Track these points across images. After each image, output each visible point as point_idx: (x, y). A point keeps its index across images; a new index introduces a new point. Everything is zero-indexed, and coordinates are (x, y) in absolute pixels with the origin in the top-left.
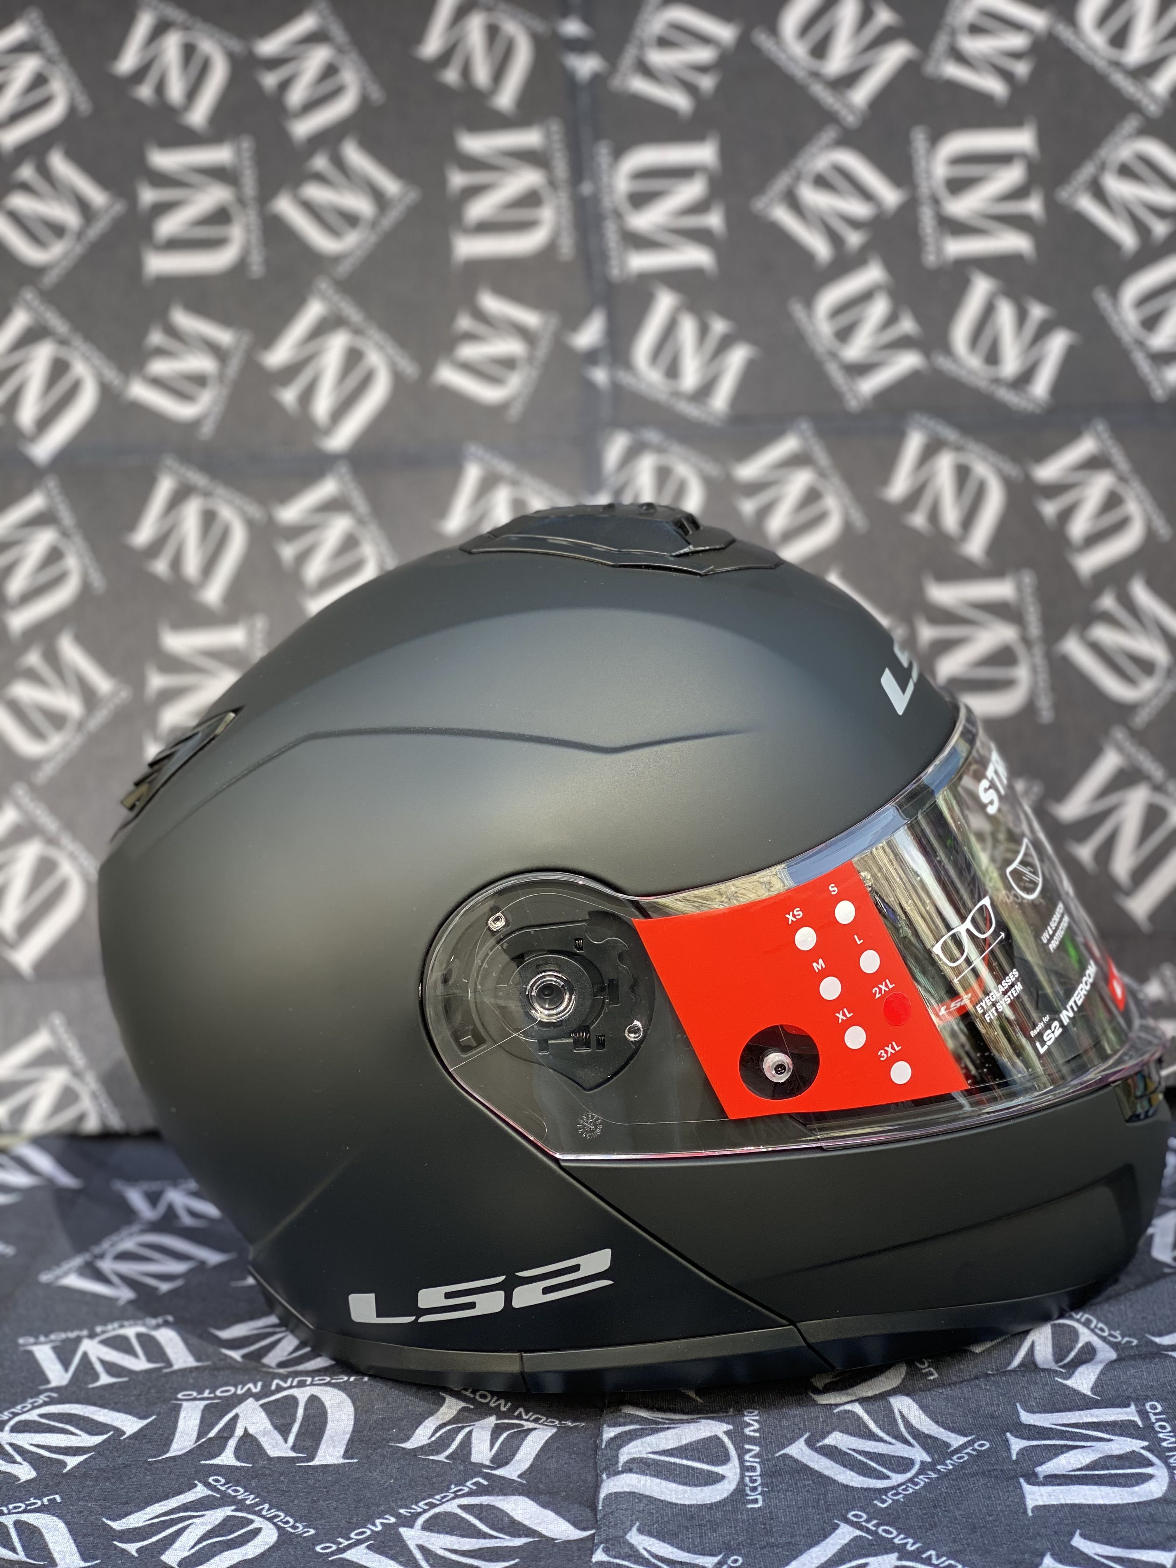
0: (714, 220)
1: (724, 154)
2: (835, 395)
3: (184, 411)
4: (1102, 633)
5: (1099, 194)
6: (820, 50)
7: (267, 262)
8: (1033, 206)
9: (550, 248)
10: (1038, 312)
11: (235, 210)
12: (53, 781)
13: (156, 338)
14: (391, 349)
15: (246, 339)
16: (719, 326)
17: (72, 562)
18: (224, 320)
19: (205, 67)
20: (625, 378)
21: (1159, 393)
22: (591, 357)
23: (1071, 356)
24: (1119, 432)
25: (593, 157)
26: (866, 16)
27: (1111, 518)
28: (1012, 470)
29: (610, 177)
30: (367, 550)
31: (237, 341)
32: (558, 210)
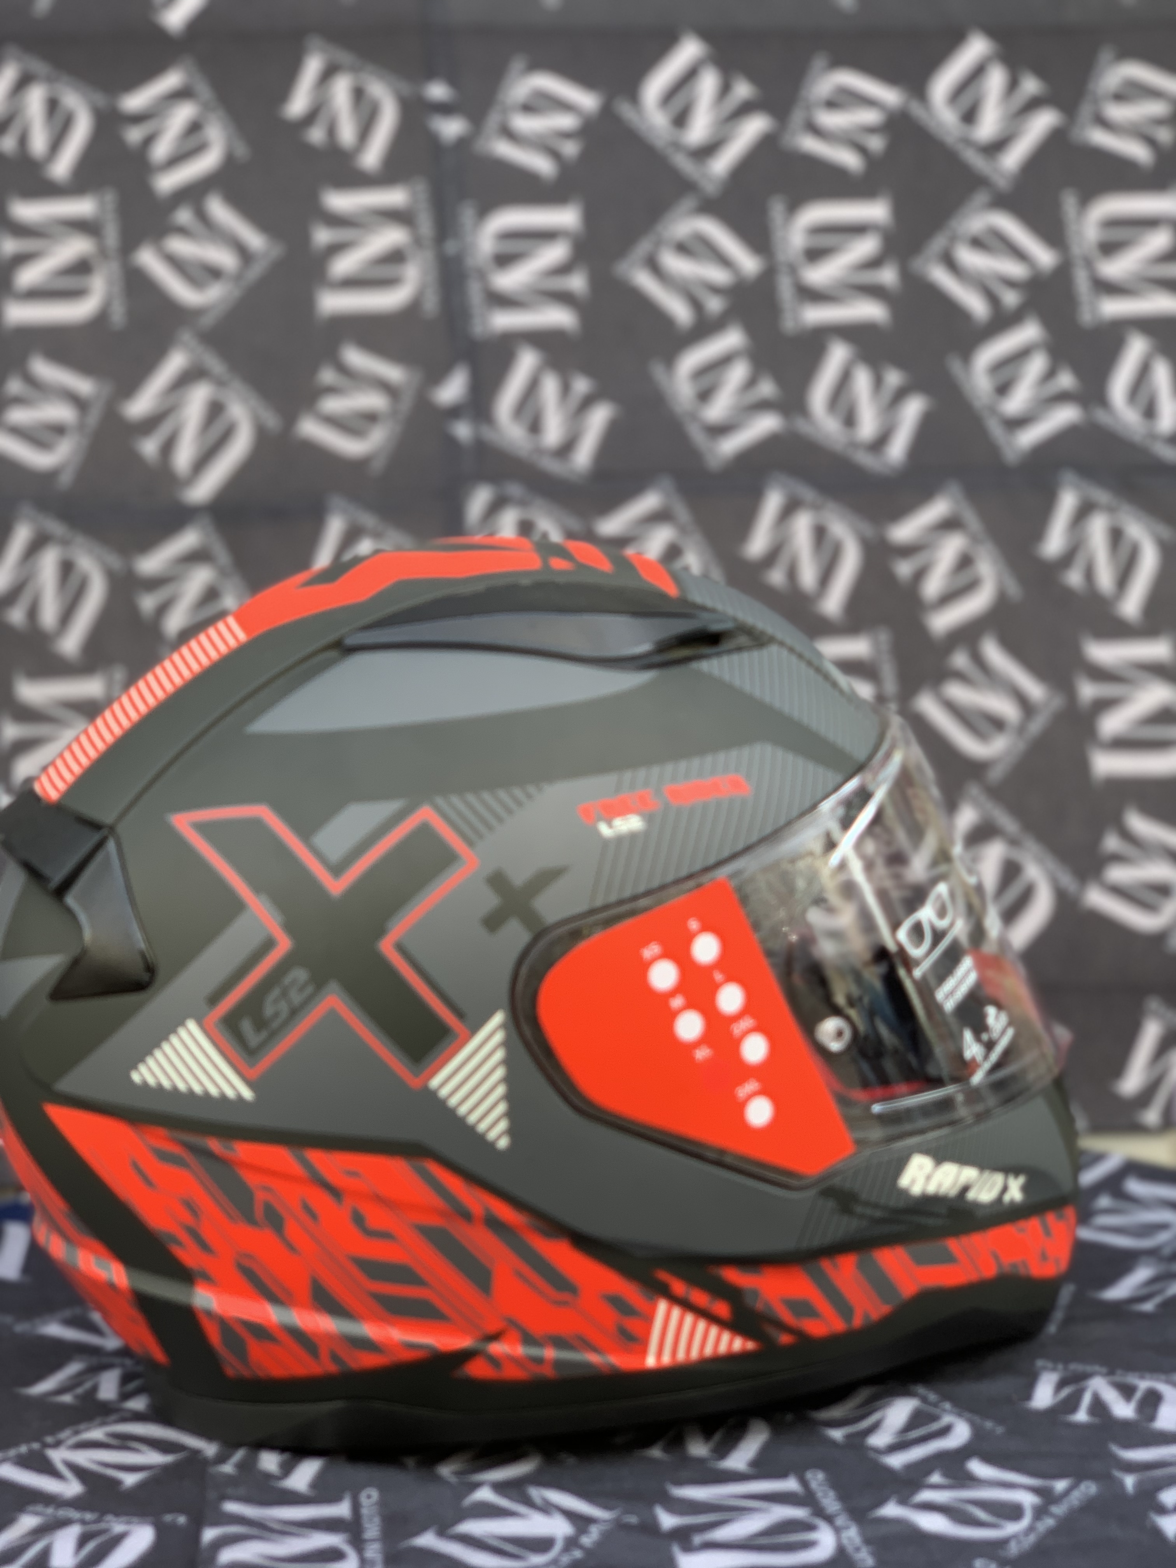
0: (577, 283)
1: (588, 218)
2: (695, 454)
3: (42, 460)
4: (957, 692)
5: (951, 264)
7: (129, 312)
8: (888, 276)
9: (415, 306)
10: (893, 378)
11: (96, 262)
13: (14, 386)
14: (255, 402)
15: (108, 388)
16: (581, 385)
18: (84, 368)
19: (68, 121)
20: (488, 434)
21: (1011, 458)
22: (454, 412)
23: (927, 420)
24: (972, 493)
25: (456, 218)
26: (725, 89)
27: (963, 578)
28: (868, 530)
29: (475, 237)
30: (228, 602)
31: (99, 391)
32: (423, 268)
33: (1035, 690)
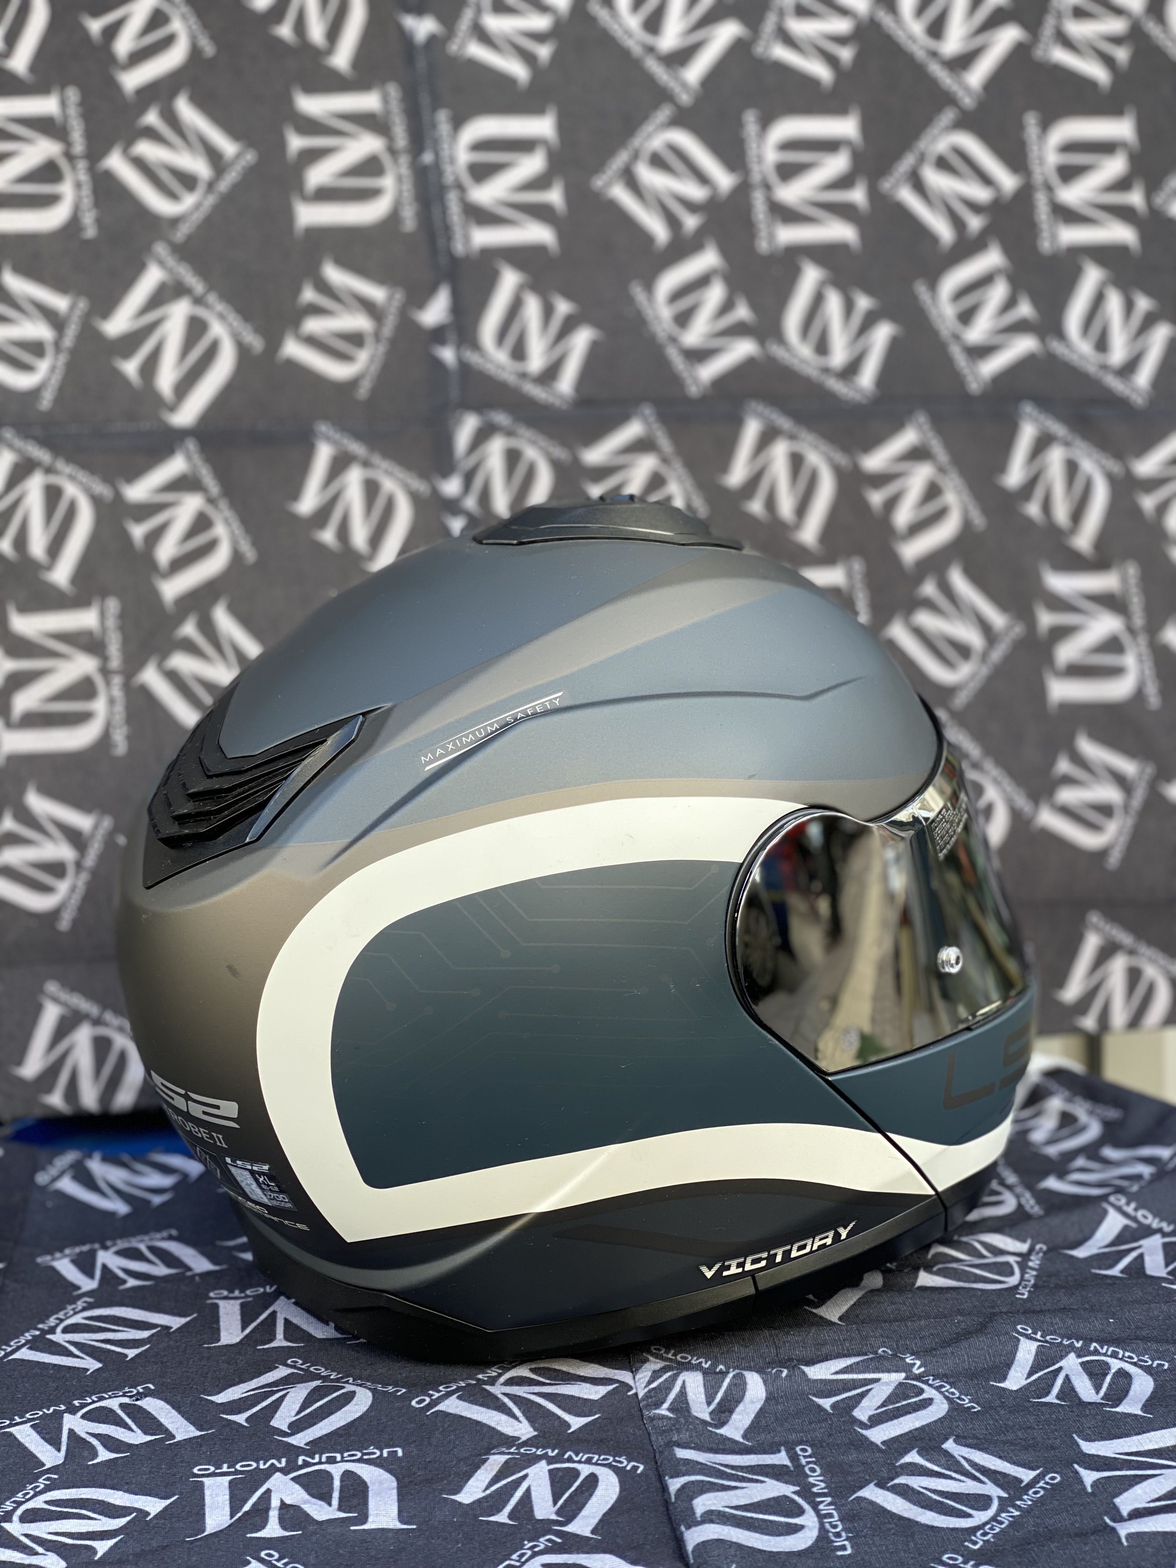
0: (555, 196)
1: (561, 127)
2: (675, 380)
3: (20, 381)
4: (925, 619)
5: (919, 186)
6: (654, 24)
7: (99, 223)
8: (858, 196)
9: (393, 218)
10: (863, 303)
11: (64, 165)
14: (235, 320)
15: (83, 305)
16: (563, 307)
18: (57, 284)
19: (25, 7)
20: (472, 357)
21: (974, 387)
22: (438, 335)
23: (894, 348)
24: (938, 423)
25: (434, 126)
27: (932, 508)
28: (842, 459)
29: (451, 148)
30: (220, 530)
31: (72, 307)
32: (399, 179)
33: (997, 619)
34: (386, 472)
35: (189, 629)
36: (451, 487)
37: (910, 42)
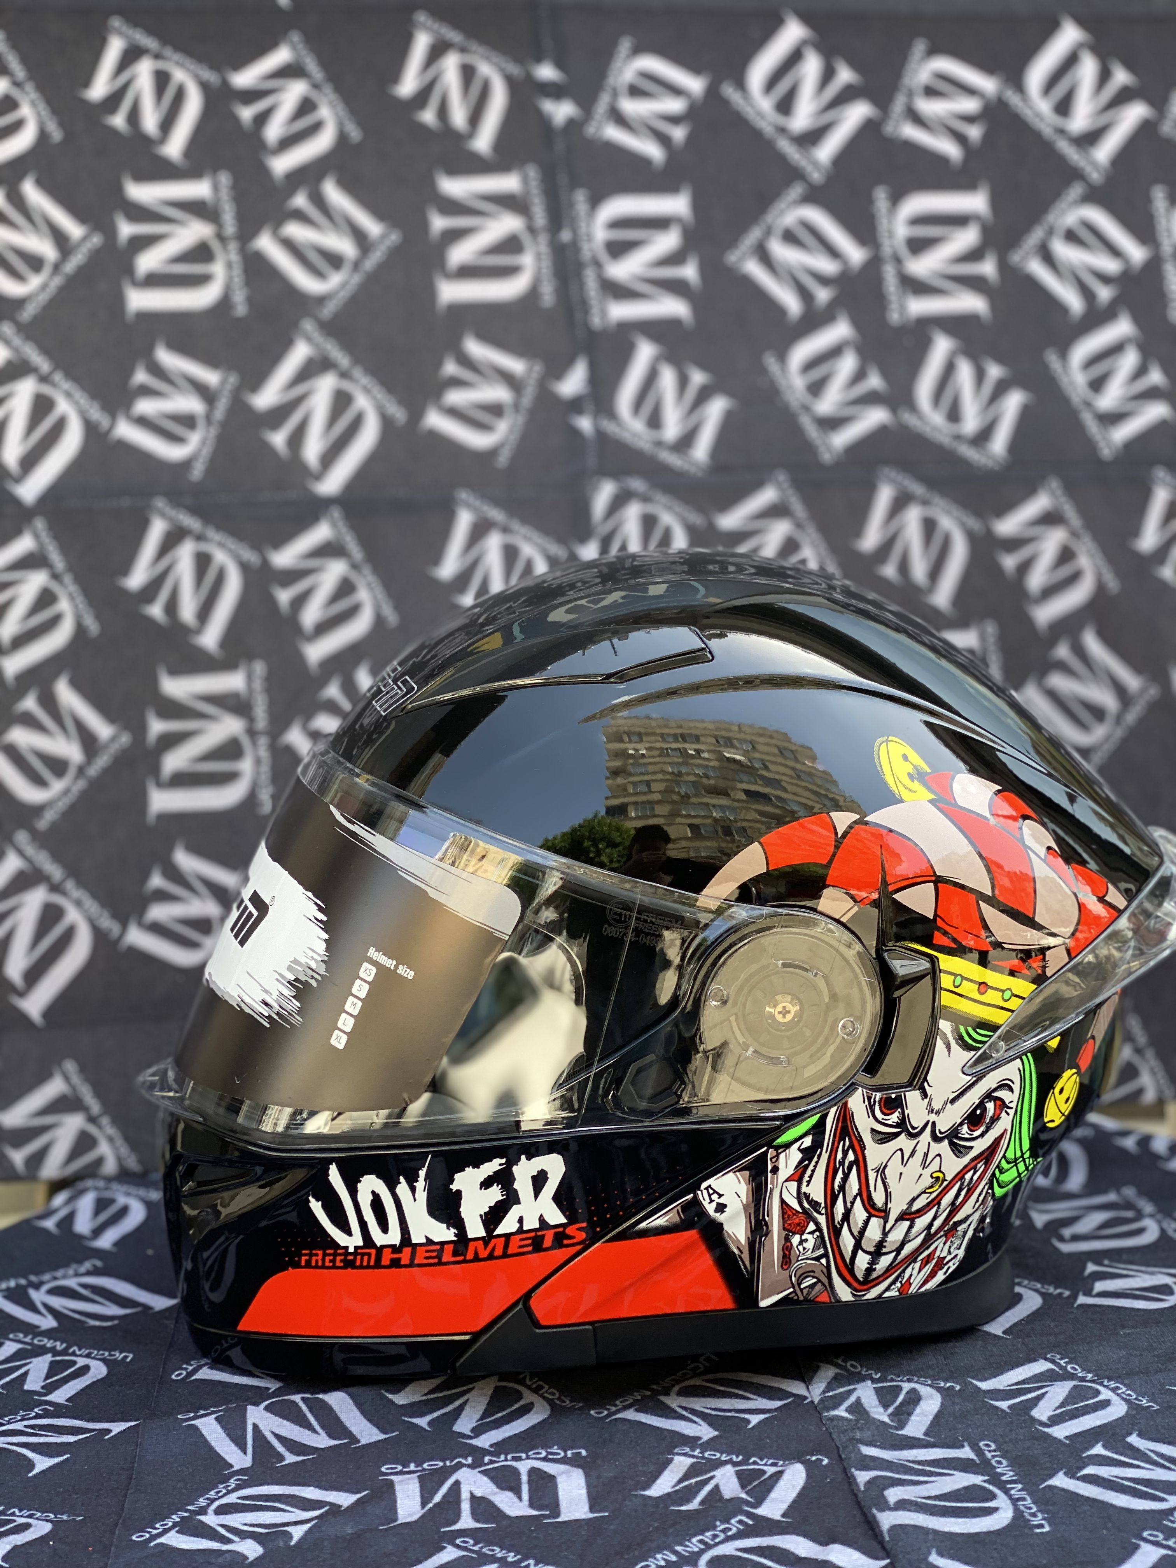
0: (689, 272)
1: (697, 205)
2: (809, 448)
3: (173, 452)
4: (1058, 681)
5: (1048, 258)
6: (785, 105)
7: (250, 300)
8: (988, 268)
9: (533, 294)
10: (994, 371)
11: (216, 246)
12: (54, 826)
13: (141, 377)
14: (379, 393)
15: (233, 379)
16: (698, 378)
17: (64, 605)
18: (210, 360)
19: (180, 96)
20: (609, 427)
21: (1106, 453)
22: (576, 405)
23: (1026, 415)
24: (1071, 489)
25: (571, 205)
26: (828, 75)
27: (1065, 571)
28: (974, 524)
29: (588, 226)
30: (363, 595)
31: (224, 382)
32: (538, 257)
33: (1132, 681)
34: (527, 539)
35: (333, 691)
36: (589, 552)
37: (1037, 120)
